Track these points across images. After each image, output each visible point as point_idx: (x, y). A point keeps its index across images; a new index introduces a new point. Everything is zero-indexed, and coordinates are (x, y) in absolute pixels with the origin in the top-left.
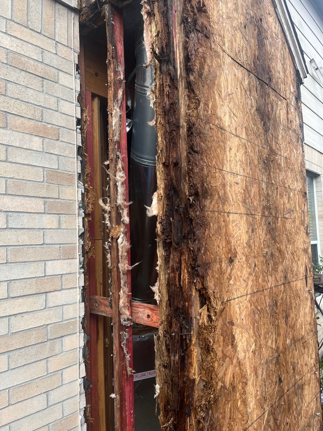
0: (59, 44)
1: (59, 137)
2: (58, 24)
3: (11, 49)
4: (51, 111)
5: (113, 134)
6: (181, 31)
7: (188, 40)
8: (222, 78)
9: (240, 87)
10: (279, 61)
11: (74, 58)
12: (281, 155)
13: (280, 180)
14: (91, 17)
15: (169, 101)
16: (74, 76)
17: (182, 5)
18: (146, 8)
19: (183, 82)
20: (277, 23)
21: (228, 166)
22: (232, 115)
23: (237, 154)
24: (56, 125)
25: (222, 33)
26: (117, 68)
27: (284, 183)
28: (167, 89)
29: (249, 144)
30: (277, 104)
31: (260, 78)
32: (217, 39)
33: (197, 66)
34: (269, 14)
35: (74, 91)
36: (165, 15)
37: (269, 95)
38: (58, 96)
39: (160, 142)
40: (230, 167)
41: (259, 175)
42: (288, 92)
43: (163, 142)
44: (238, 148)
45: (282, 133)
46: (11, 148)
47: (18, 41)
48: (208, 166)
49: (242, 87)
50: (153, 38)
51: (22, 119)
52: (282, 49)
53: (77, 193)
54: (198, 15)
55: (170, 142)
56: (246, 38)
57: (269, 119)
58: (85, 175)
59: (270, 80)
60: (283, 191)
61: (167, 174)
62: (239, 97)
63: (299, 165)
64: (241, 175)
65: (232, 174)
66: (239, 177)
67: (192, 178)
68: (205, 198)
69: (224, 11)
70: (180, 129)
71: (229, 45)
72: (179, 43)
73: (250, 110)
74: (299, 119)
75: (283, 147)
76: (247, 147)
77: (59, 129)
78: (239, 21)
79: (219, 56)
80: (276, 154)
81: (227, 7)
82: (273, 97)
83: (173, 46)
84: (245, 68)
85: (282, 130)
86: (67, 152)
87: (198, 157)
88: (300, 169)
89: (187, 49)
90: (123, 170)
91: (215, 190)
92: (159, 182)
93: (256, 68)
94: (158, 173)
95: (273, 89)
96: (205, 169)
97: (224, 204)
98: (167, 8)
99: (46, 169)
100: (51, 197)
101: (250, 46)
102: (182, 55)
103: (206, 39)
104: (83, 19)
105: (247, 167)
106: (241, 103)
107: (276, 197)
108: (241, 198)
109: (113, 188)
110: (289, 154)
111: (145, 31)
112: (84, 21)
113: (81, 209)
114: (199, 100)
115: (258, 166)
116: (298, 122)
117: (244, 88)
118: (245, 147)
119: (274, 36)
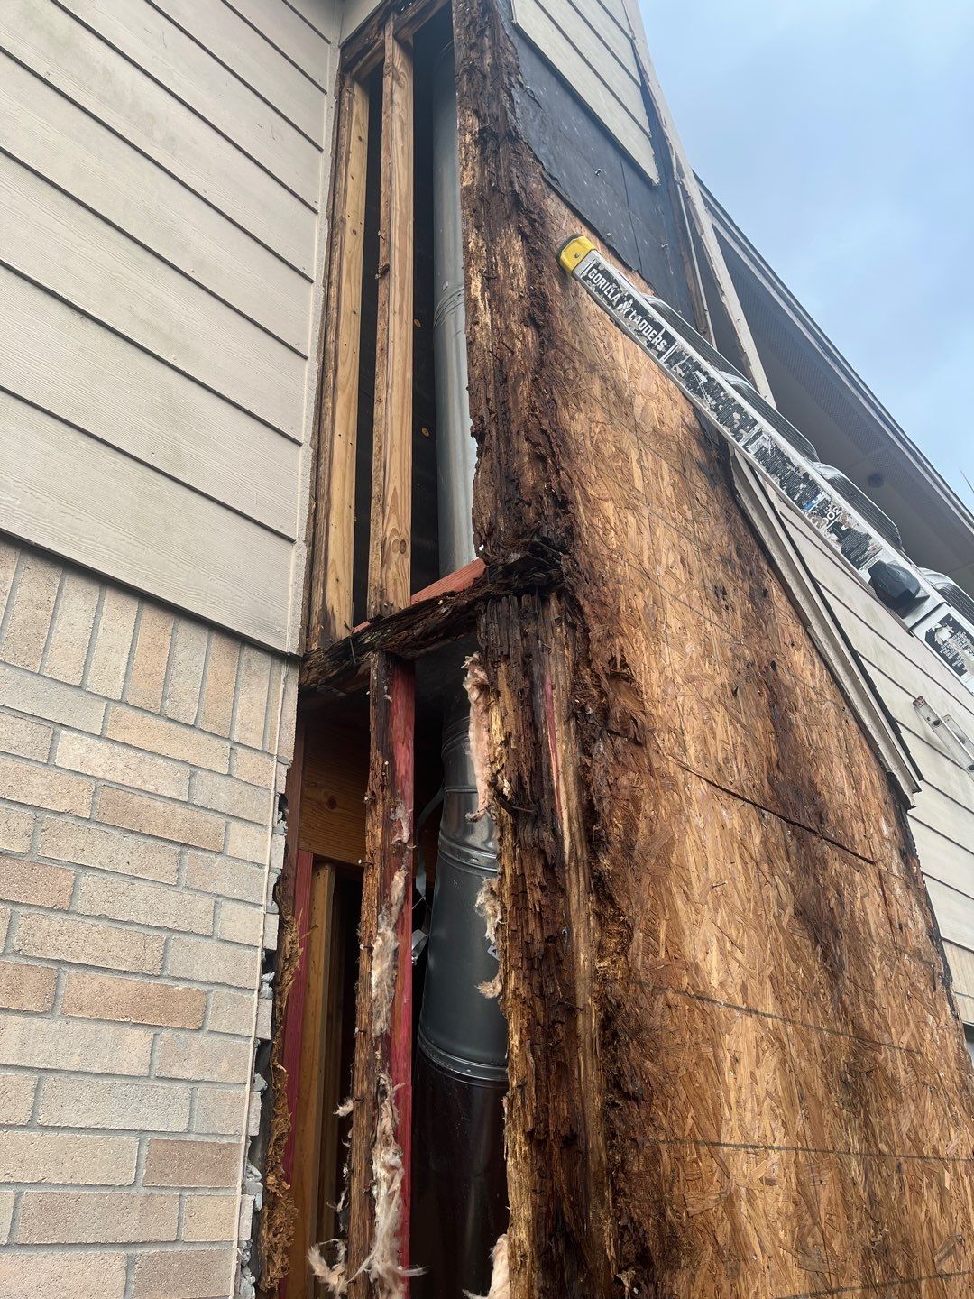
0: (239, 749)
1: (205, 1018)
2: (242, 698)
3: (108, 777)
4: (194, 939)
5: (370, 1014)
6: (570, 738)
7: (588, 761)
8: (690, 843)
9: (742, 857)
10: (836, 760)
11: (275, 777)
12: (891, 1046)
13: (904, 1135)
14: (332, 675)
15: (542, 929)
16: (270, 829)
17: (569, 675)
18: (476, 676)
19: (581, 874)
20: (816, 661)
21: (734, 1123)
22: (728, 946)
23: (758, 1074)
24: (201, 982)
25: (677, 721)
26: (394, 812)
27: (917, 1143)
28: (535, 896)
29: (790, 1029)
30: (851, 883)
31: (793, 819)
32: (665, 741)
33: (617, 826)
34: (793, 645)
35: (267, 869)
36: (528, 701)
37: (826, 862)
38: (219, 892)
39: (516, 1051)
40: (742, 1127)
41: (834, 1134)
42: (876, 839)
43: (527, 1060)
44: (758, 1050)
45: (881, 970)
46: (51, 1077)
47: (131, 753)
48: (674, 1141)
49: (746, 855)
50: (495, 748)
51: (103, 977)
52: (840, 726)
53: (238, 1213)
54: (611, 694)
55: (547, 1058)
56: (739, 722)
57: (836, 934)
58: (272, 1142)
59: (821, 818)
60: (919, 1174)
61: (540, 1170)
62: (741, 886)
63: (953, 1065)
64: (779, 1148)
65: (750, 1150)
66: (775, 1156)
67: (625, 1195)
68: (672, 1265)
69: (677, 667)
70: (576, 1020)
71: (699, 748)
72: (564, 766)
73: (778, 918)
74: (924, 914)
75: (893, 1016)
76: (785, 1040)
77: (206, 994)
78: (718, 681)
79: (674, 786)
80: (877, 1046)
81: (684, 655)
82: (836, 866)
83: (549, 774)
84: (748, 801)
85: (881, 959)
86: (224, 1067)
87: (636, 1114)
88: (957, 1079)
89: (588, 786)
90: (396, 1138)
91: (701, 1227)
92: (513, 1196)
93: (778, 793)
94: (510, 1162)
95: (833, 842)
96: (665, 1155)
97: (735, 1274)
98: (532, 683)
99: (149, 1137)
100: (154, 1238)
101: (754, 739)
102: (574, 797)
103: (635, 748)
104: (311, 677)
105: (795, 1112)
106: (749, 902)
107: (900, 1202)
108: (789, 1236)
109: (361, 1207)
110: (917, 1036)
111: (472, 726)
112: (313, 682)
113: (248, 1272)
114: (628, 925)
115: (829, 1099)
116: (921, 924)
117: (752, 858)
118: (777, 1045)
119: (814, 697)
